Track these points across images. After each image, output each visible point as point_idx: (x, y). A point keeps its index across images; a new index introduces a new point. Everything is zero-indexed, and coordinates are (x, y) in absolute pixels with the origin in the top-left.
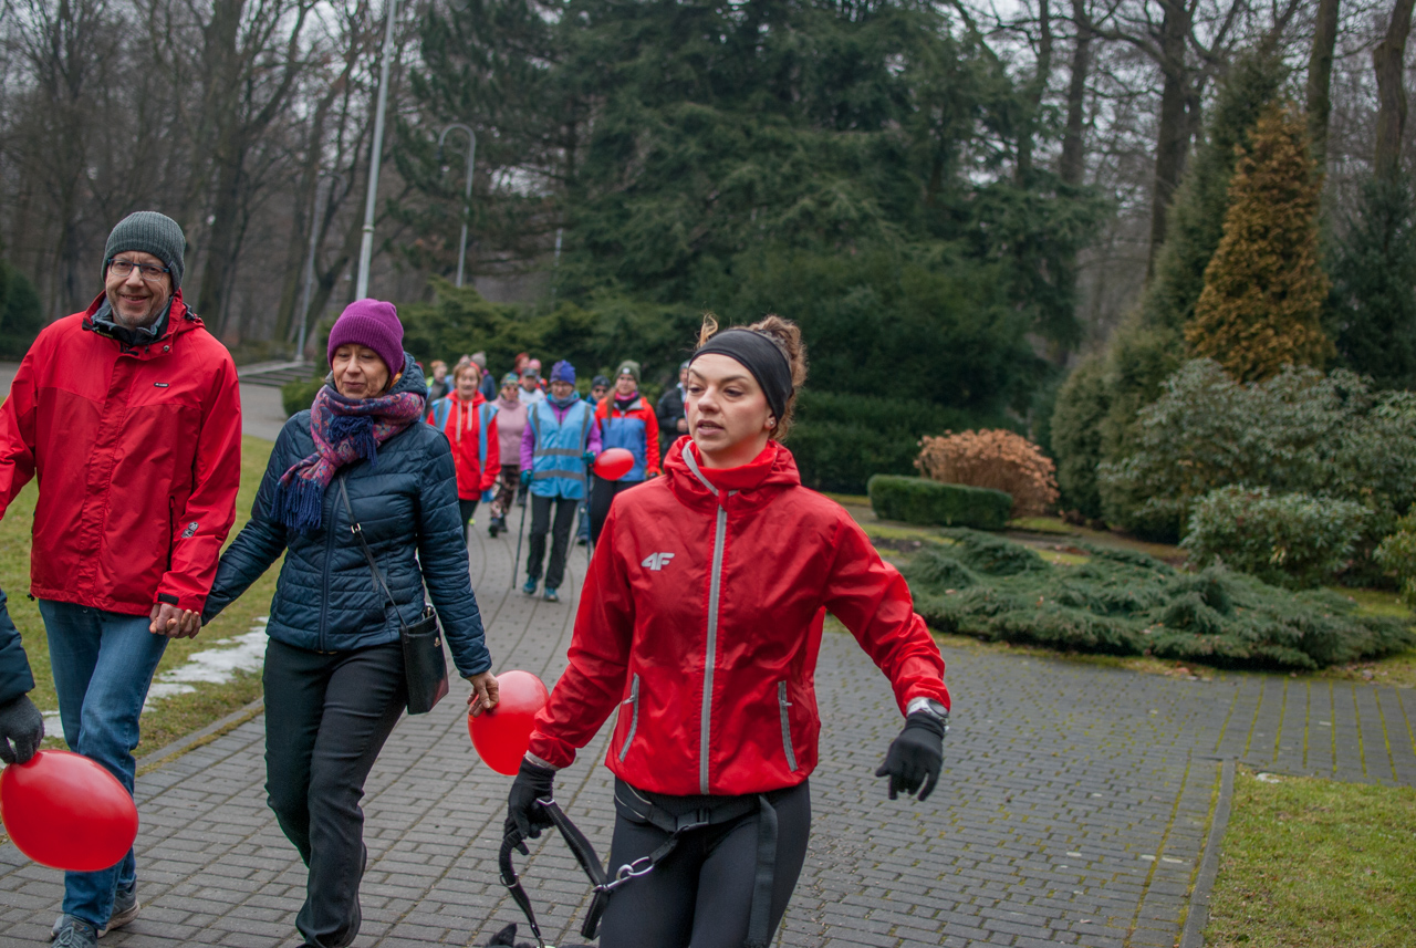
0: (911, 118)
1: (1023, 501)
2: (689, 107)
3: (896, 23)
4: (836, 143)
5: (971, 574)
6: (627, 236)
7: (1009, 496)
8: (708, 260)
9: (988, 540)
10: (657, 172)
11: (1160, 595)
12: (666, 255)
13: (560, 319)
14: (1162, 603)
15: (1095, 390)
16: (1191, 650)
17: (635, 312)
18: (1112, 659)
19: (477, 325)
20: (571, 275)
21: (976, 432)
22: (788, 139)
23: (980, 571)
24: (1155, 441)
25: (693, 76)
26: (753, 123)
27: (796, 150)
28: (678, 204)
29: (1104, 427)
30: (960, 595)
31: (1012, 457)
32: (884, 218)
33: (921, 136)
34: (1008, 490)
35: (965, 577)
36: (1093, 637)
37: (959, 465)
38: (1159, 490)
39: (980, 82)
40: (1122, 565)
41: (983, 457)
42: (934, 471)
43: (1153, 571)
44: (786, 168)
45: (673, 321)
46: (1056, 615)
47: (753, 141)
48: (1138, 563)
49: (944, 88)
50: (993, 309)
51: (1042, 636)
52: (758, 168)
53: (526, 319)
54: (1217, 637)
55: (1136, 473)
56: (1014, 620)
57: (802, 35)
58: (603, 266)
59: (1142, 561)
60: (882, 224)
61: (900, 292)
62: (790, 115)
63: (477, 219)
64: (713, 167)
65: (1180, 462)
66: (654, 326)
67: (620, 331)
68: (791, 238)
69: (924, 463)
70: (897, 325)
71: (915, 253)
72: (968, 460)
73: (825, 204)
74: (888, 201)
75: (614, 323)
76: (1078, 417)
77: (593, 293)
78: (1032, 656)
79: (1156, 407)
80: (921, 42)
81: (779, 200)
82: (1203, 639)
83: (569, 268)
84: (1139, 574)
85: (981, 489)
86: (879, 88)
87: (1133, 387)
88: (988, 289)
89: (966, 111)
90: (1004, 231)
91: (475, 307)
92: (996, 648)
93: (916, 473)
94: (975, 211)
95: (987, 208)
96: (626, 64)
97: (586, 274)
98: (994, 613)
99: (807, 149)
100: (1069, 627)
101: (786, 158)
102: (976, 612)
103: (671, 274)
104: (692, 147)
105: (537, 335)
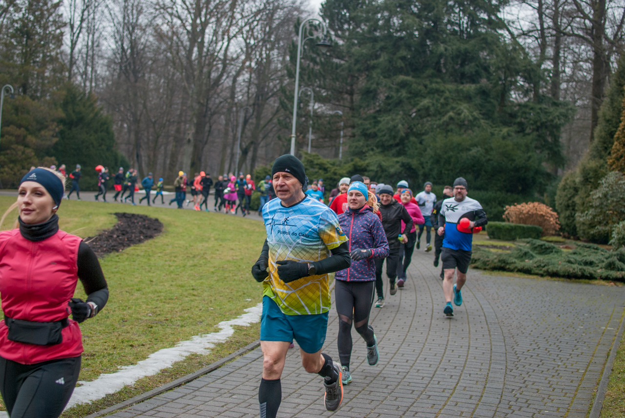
0: (492, 77)
1: (547, 230)
2: (402, 77)
3: (483, 39)
4: (461, 89)
5: (534, 254)
6: (379, 130)
7: (541, 228)
8: (412, 139)
9: (538, 242)
10: (389, 104)
11: (603, 259)
12: (395, 137)
13: (354, 165)
14: (603, 262)
15: (572, 185)
16: (614, 277)
17: (384, 161)
18: (587, 281)
19: (320, 169)
20: (356, 147)
21: (527, 203)
22: (442, 88)
23: (536, 253)
24: (598, 204)
25: (403, 65)
26: (427, 83)
27: (445, 93)
28: (399, 117)
29: (577, 199)
30: (531, 262)
31: (541, 213)
32: (483, 119)
33: (496, 84)
34: (540, 226)
35: (532, 255)
36: (580, 273)
37: (521, 216)
38: (600, 223)
39: (519, 61)
40: (588, 249)
41: (530, 213)
42: (511, 219)
43: (600, 251)
44: (442, 100)
45: (400, 164)
46: (566, 266)
47: (428, 90)
48: (594, 249)
49: (504, 65)
50: (530, 154)
51: (562, 274)
52: (431, 101)
53: (339, 165)
54: (623, 272)
55: (590, 217)
56: (551, 268)
57: (446, 46)
58: (369, 142)
59: (595, 247)
60: (482, 121)
61: (491, 149)
62: (442, 79)
63: (316, 125)
64: (412, 101)
65: (608, 212)
66: (392, 166)
67: (378, 169)
68: (445, 129)
69: (507, 216)
70: (491, 162)
71: (496, 132)
72: (524, 214)
73: (459, 114)
74: (484, 111)
75: (376, 166)
76: (566, 196)
77: (367, 154)
78: (559, 281)
79: (597, 191)
80: (495, 47)
81: (440, 113)
82: (619, 273)
83: (355, 144)
84: (595, 252)
85: (529, 226)
86: (477, 66)
87: (588, 183)
88: (527, 146)
89: (514, 74)
90: (531, 122)
91: (319, 161)
92: (546, 278)
93: (503, 220)
94: (519, 114)
95: (525, 113)
96: (375, 61)
97: (363, 146)
98: (544, 267)
99: (450, 92)
100: (571, 270)
101: (442, 96)
102: (538, 267)
103: (397, 145)
104: (404, 93)
105: (345, 172)
